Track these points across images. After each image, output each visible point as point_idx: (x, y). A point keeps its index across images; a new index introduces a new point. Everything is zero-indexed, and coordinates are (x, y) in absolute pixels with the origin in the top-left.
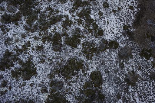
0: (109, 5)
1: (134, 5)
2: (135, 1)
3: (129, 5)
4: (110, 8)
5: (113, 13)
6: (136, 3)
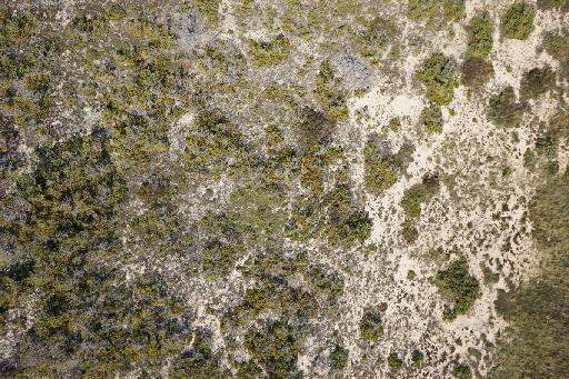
0: (386, 331)
1: (475, 365)
2: (484, 353)
3: (458, 357)
4: (383, 342)
5: (387, 369)
6: (486, 358)
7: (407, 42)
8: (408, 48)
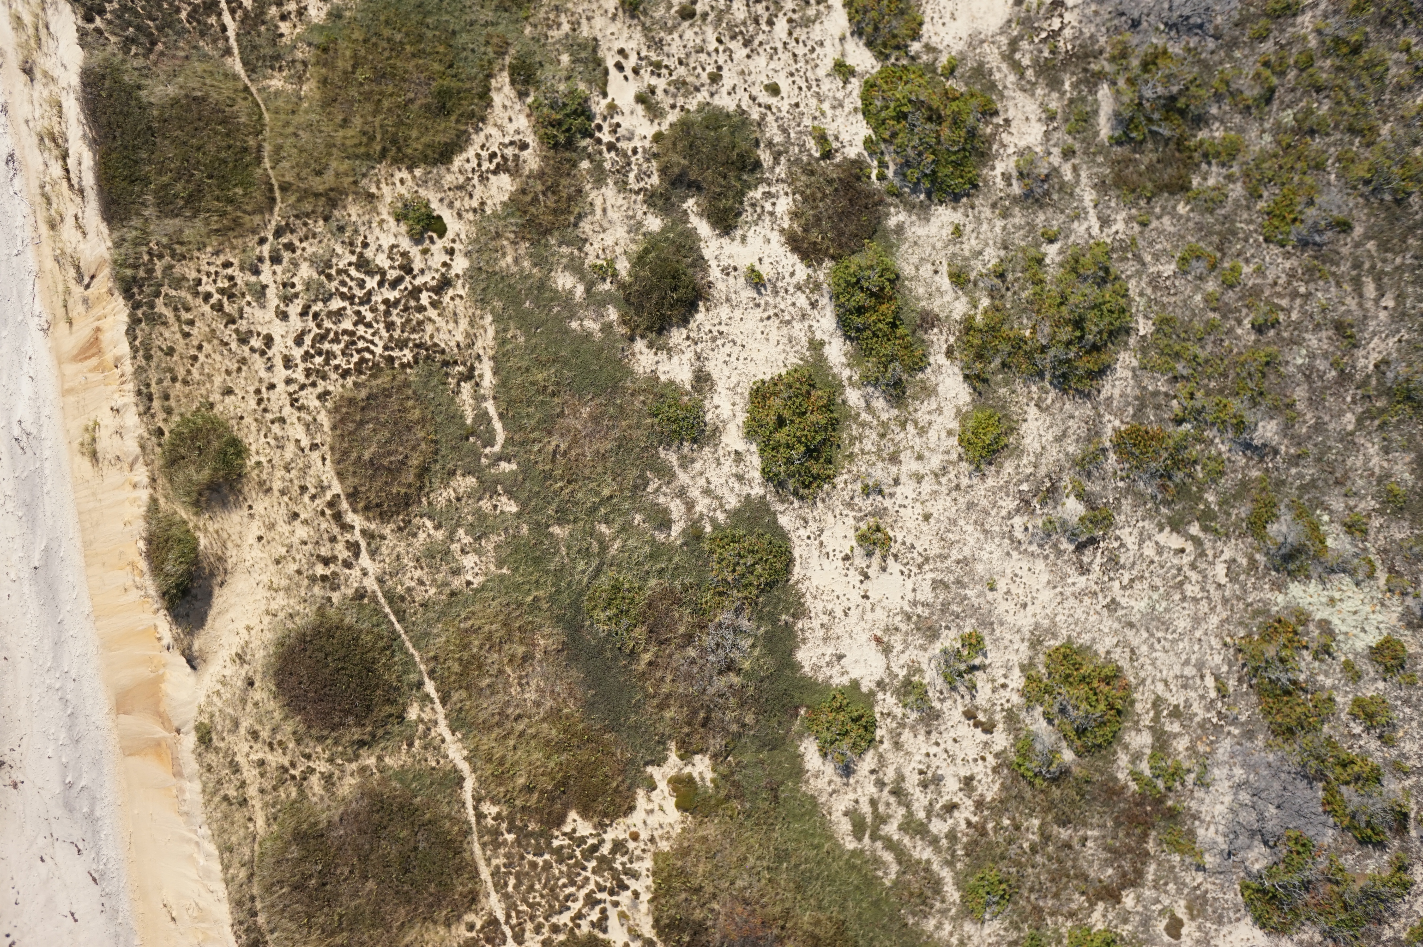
7: (1068, 176)
8: (1056, 160)
